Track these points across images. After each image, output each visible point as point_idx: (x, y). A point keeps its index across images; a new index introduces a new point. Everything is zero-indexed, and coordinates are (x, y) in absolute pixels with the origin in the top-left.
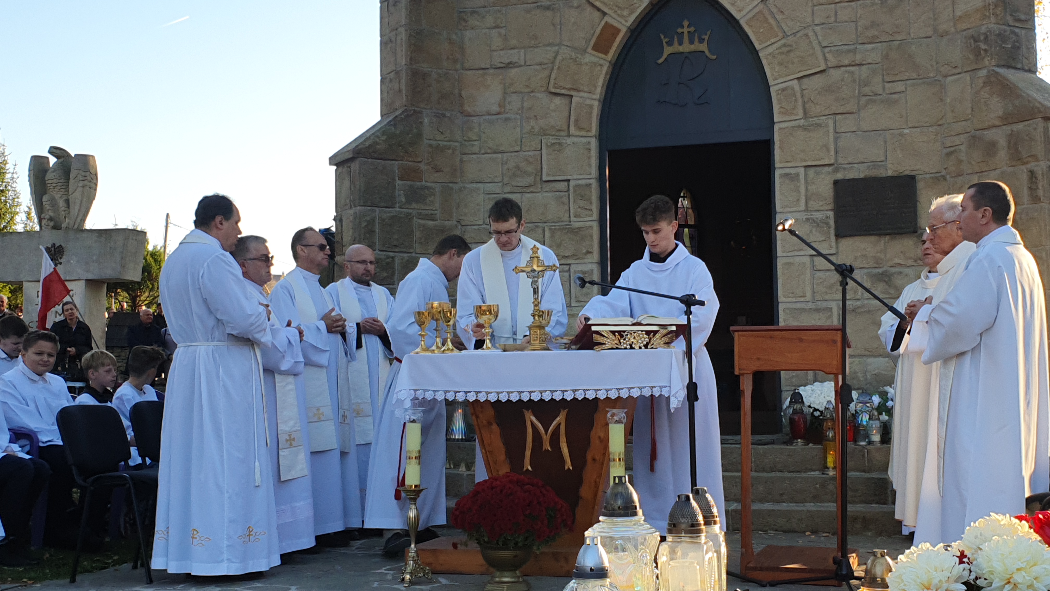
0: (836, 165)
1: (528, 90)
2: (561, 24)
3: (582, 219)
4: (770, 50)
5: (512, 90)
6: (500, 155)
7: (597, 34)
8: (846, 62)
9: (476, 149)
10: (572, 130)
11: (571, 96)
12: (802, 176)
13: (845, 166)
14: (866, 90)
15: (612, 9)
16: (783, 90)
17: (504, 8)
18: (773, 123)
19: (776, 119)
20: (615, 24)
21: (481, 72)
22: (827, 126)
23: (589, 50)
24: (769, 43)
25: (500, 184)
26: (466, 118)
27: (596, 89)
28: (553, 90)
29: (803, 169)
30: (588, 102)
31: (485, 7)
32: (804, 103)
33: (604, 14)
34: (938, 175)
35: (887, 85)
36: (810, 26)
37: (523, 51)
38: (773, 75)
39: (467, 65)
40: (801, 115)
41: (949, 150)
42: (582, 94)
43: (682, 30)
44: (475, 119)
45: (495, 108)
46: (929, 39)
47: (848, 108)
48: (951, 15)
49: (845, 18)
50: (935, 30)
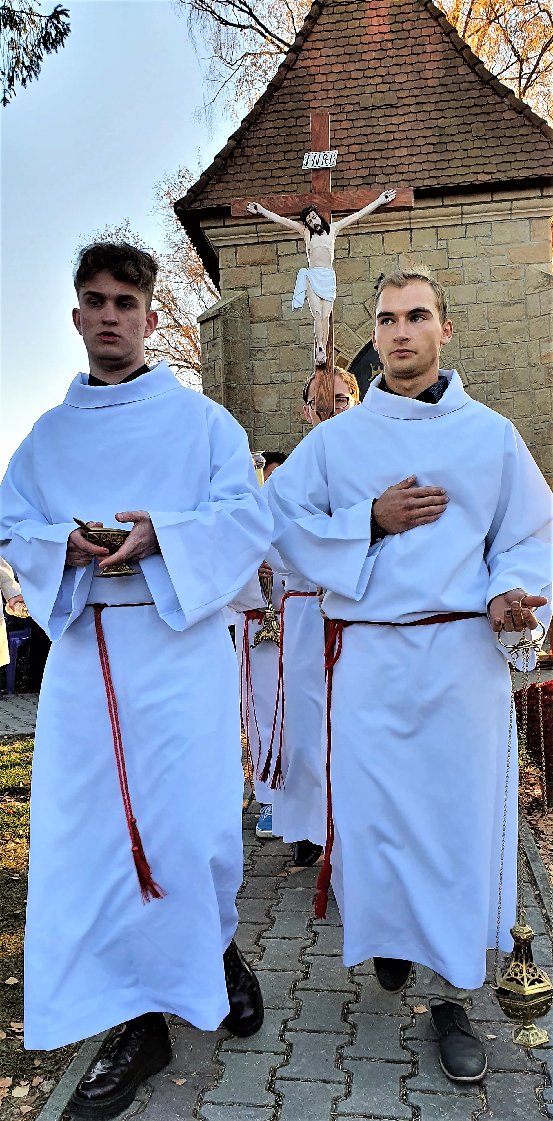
1: (294, 397)
5: (284, 396)
6: (278, 436)
8: (479, 381)
9: (263, 433)
14: (491, 397)
15: (344, 349)
17: (278, 348)
20: (345, 358)
21: (265, 386)
26: (256, 414)
31: (266, 347)
33: (339, 351)
36: (458, 361)
37: (290, 373)
39: (256, 382)
41: (537, 431)
44: (262, 414)
45: (275, 408)
46: (526, 368)
48: (539, 355)
49: (479, 356)
50: (529, 363)
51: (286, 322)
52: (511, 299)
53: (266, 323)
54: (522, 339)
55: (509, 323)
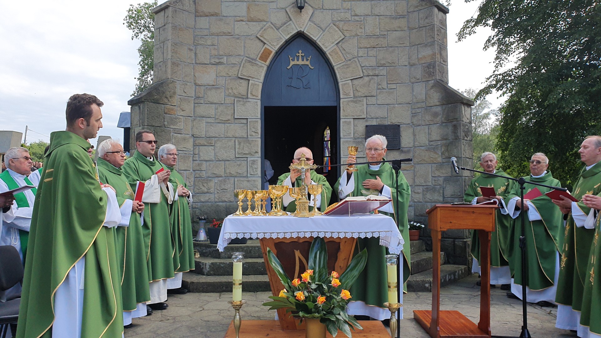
0: (366, 119)
1: (228, 76)
2: (244, 46)
3: (253, 137)
4: (339, 66)
5: (220, 75)
6: (214, 105)
7: (261, 52)
8: (371, 74)
9: (202, 102)
10: (249, 96)
11: (249, 80)
12: (352, 123)
13: (370, 119)
14: (380, 87)
15: (268, 41)
16: (345, 84)
17: (216, 37)
18: (340, 99)
19: (341, 97)
20: (270, 49)
21: (205, 65)
22: (363, 101)
23: (258, 59)
24: (339, 63)
25: (214, 119)
26: (197, 87)
27: (260, 78)
28: (240, 77)
29: (353, 120)
30: (257, 83)
31: (207, 35)
32: (353, 90)
33: (265, 43)
34: (408, 125)
35: (389, 85)
36: (356, 57)
37: (226, 57)
38: (340, 77)
39: (198, 62)
40: (352, 96)
41: (413, 114)
42: (254, 79)
43: (299, 55)
44: (202, 87)
45: (212, 83)
46: (406, 67)
47: (373, 94)
48: (417, 57)
49: (371, 55)
50: (409, 63)
51: (224, 18)
52: (396, 14)
53: (208, 18)
54: (405, 45)
55: (394, 32)
